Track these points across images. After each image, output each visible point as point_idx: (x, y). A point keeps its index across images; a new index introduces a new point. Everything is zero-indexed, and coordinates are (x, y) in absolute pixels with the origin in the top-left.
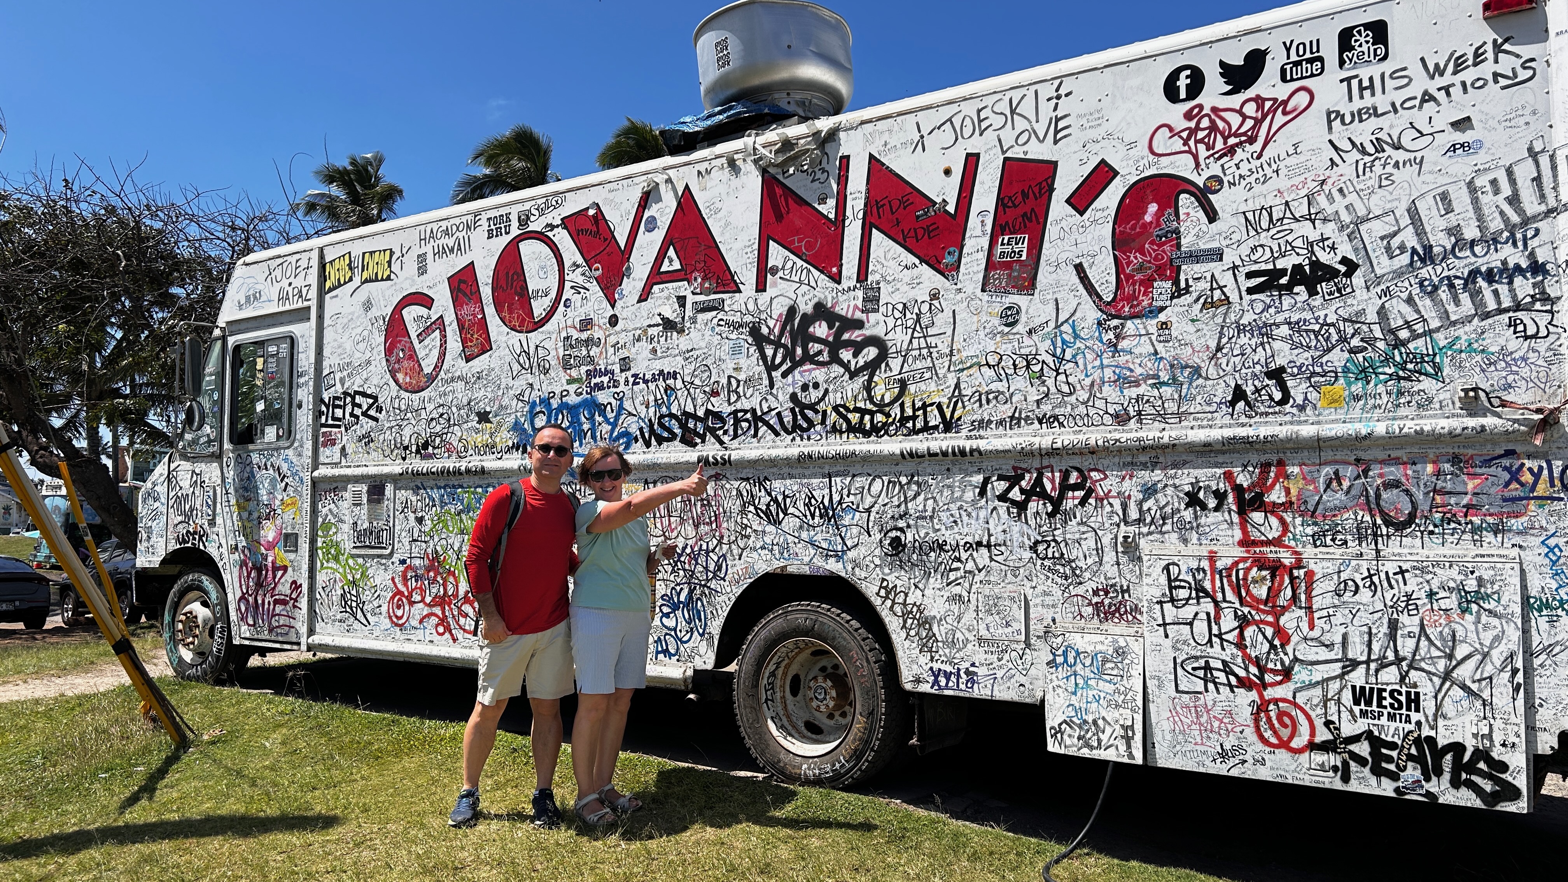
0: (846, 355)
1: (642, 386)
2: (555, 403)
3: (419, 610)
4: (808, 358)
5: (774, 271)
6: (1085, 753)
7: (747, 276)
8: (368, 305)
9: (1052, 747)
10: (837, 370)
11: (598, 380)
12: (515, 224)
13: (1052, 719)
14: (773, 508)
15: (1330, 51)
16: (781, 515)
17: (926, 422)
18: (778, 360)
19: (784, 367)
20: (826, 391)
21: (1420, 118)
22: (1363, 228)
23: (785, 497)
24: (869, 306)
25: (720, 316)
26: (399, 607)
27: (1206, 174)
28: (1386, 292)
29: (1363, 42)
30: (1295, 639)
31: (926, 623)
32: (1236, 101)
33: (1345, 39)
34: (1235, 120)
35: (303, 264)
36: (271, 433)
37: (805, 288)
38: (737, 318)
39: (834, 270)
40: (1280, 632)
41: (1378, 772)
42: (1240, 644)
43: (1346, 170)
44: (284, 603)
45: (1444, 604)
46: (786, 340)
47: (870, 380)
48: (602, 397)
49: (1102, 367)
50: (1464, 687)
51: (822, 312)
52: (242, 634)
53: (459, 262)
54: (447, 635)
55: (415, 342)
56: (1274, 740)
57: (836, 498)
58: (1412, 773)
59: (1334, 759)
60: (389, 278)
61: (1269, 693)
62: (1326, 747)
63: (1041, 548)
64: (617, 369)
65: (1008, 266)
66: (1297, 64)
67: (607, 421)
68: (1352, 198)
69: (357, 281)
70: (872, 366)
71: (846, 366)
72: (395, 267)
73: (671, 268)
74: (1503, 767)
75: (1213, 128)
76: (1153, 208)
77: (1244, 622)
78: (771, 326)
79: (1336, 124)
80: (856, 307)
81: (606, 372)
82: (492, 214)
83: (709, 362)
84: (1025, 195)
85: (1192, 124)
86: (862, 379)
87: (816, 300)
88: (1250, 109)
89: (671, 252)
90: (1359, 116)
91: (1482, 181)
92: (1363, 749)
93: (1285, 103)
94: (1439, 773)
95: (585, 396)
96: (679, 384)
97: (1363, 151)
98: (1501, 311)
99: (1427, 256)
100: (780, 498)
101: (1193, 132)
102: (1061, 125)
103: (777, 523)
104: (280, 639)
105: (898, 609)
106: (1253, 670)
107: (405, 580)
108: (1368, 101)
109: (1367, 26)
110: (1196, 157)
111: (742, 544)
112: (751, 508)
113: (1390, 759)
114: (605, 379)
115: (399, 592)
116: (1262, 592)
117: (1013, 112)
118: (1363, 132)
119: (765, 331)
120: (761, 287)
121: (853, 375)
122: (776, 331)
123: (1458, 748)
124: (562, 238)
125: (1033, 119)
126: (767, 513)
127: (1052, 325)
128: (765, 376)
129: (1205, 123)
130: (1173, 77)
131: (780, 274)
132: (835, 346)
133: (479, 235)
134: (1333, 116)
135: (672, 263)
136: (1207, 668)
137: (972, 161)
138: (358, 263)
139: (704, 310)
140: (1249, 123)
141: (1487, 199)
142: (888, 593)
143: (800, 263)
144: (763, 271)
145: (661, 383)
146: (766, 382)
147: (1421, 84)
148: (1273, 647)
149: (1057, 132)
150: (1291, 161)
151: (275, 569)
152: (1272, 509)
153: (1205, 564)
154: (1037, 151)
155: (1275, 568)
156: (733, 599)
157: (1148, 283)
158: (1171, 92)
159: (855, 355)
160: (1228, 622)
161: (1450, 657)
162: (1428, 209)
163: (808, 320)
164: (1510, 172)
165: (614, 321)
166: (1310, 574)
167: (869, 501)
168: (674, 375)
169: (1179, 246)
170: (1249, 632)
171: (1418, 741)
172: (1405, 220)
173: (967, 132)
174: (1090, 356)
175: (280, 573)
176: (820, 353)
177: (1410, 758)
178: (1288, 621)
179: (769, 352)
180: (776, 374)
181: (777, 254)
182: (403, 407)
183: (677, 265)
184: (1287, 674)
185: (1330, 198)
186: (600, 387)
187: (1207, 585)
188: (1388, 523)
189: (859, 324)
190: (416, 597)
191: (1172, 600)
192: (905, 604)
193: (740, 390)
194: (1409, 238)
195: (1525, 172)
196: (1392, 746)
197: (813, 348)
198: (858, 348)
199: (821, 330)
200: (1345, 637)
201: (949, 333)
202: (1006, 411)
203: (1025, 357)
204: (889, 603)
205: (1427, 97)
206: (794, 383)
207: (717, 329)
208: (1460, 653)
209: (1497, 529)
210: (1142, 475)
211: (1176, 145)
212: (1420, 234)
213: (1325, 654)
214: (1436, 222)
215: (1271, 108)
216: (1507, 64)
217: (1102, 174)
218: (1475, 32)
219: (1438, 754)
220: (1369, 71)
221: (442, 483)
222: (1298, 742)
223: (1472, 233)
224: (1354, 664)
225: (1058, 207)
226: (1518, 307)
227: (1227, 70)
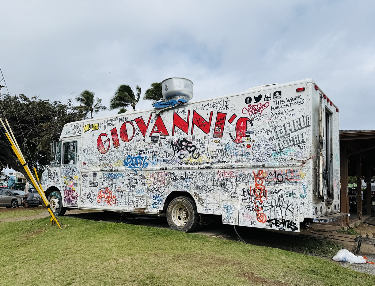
0: (189, 148)
1: (150, 154)
2: (132, 157)
3: (104, 199)
4: (182, 149)
5: (176, 132)
6: (229, 224)
7: (170, 132)
8: (93, 135)
9: (223, 223)
10: (187, 151)
11: (141, 152)
12: (125, 120)
13: (223, 218)
14: (175, 178)
15: (272, 96)
16: (176, 180)
18: (176, 149)
19: (177, 151)
20: (185, 155)
21: (286, 109)
22: (276, 128)
23: (177, 176)
24: (193, 139)
25: (165, 140)
26: (99, 199)
27: (251, 117)
28: (280, 140)
29: (277, 94)
30: (263, 202)
31: (202, 200)
32: (257, 104)
33: (275, 93)
34: (256, 107)
35: (79, 126)
36: (72, 162)
37: (181, 135)
38: (168, 141)
39: (187, 132)
40: (261, 201)
41: (276, 225)
42: (255, 203)
43: (274, 118)
44: (74, 198)
45: (287, 196)
46: (178, 145)
47: (193, 154)
48: (142, 156)
49: (233, 152)
50: (290, 210)
51: (184, 140)
52: (64, 205)
53: (113, 127)
54: (109, 204)
55: (104, 143)
56: (260, 220)
57: (186, 176)
58: (282, 225)
59: (269, 224)
60: (98, 130)
61: (259, 212)
62: (268, 221)
63: (222, 186)
64: (145, 150)
65: (217, 133)
66: (267, 98)
67: (143, 161)
68: (275, 123)
69: (91, 130)
70: (194, 151)
71: (189, 151)
72: (99, 127)
73: (156, 130)
74: (295, 224)
75: (253, 109)
76: (242, 123)
77: (255, 199)
78: (175, 142)
79: (273, 109)
80: (191, 139)
81: (143, 151)
82: (120, 117)
83: (163, 149)
84: (221, 120)
85: (249, 108)
86: (191, 153)
87: (183, 138)
88: (259, 106)
89: (156, 127)
90: (276, 108)
91: (295, 121)
92: (274, 221)
93: (265, 105)
94: (285, 225)
95: (138, 155)
96: (157, 153)
97: (277, 114)
98: (297, 144)
99: (287, 134)
100: (176, 176)
102: (227, 106)
103: (175, 181)
104: (73, 206)
105: (197, 198)
106: (257, 208)
107: (101, 193)
108: (278, 105)
109: (278, 92)
110: (250, 114)
111: (169, 185)
112: (171, 178)
113: (278, 223)
114: (143, 152)
115: (99, 196)
116: (258, 193)
117: (219, 103)
118: (277, 111)
119: (174, 143)
120: (173, 135)
122: (176, 143)
123: (288, 221)
124: (134, 123)
125: (223, 105)
126: (174, 179)
127: (225, 144)
128: (174, 152)
129: (251, 108)
130: (247, 99)
131: (177, 132)
132: (187, 147)
133: (117, 122)
134: (272, 108)
135: (156, 129)
136: (249, 207)
137: (212, 112)
138: (91, 126)
139: (162, 139)
140: (259, 108)
141: (296, 124)
142: (196, 195)
143: (180, 130)
144: (174, 132)
145: (154, 153)
146: (174, 153)
147: (286, 103)
148: (260, 203)
149: (227, 108)
150: (265, 116)
151: (72, 191)
152: (260, 179)
153: (249, 189)
154: (223, 111)
155: (261, 189)
156: (167, 196)
157: (241, 137)
158: (246, 102)
159: (190, 149)
160: (253, 199)
161: (288, 205)
162: (286, 125)
163: (182, 142)
164: (299, 120)
165: (144, 140)
166: (266, 190)
167: (192, 177)
168: (156, 152)
169: (246, 130)
170: (256, 201)
171: (282, 220)
172: (283, 127)
173: (211, 107)
174: (231, 150)
175: (74, 192)
176: (184, 148)
177: (281, 223)
178: (262, 199)
179: (174, 147)
180: (176, 152)
181: (176, 128)
182: (101, 157)
183: (157, 130)
184: (262, 208)
185: (271, 122)
186: (141, 154)
187: (250, 192)
188: (279, 181)
189: (191, 143)
190: (103, 196)
191: (244, 195)
192: (198, 197)
193: (169, 155)
194: (283, 130)
195: (302, 120)
196: (278, 221)
198: (191, 147)
199: (184, 143)
200: (271, 201)
201: (207, 145)
202: (217, 160)
203: (220, 150)
204: (196, 197)
205: (287, 105)
206: (179, 154)
207: (165, 143)
209: (295, 183)
210: (239, 172)
211: (247, 112)
212: (285, 130)
213: (268, 205)
214: (288, 128)
215: (262, 106)
216: (300, 100)
217: (234, 116)
218: (295, 94)
219: (285, 222)
220: (278, 100)
221: (109, 173)
222: (264, 221)
223: (293, 130)
224: (273, 206)
225: (227, 122)
226: (300, 143)
227: (255, 98)
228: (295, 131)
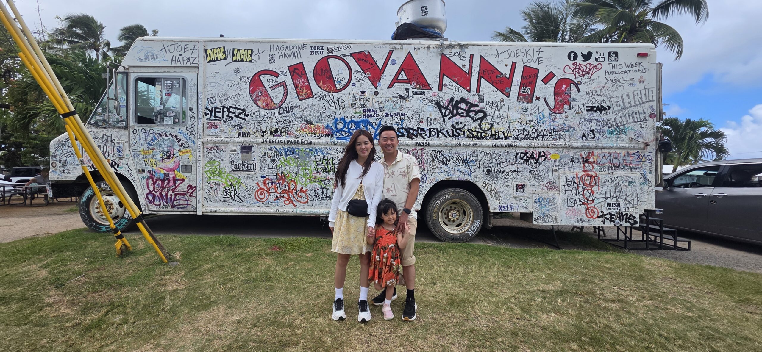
0: (472, 114)
1: (390, 117)
2: (347, 120)
3: (275, 195)
4: (458, 114)
5: (445, 85)
6: (545, 224)
7: (435, 86)
8: (237, 71)
9: (535, 223)
10: (468, 119)
11: (369, 113)
12: (326, 51)
13: (535, 216)
14: (445, 160)
15: (606, 56)
16: (448, 162)
17: (499, 137)
18: (447, 114)
19: (449, 116)
20: (465, 125)
21: (624, 76)
22: (612, 99)
23: (449, 157)
24: (480, 101)
25: (424, 97)
26: (261, 194)
27: (578, 80)
28: (616, 115)
29: (613, 56)
30: (595, 193)
31: (498, 193)
32: (585, 63)
33: (609, 53)
34: (585, 68)
36: (169, 120)
37: (457, 92)
38: (431, 99)
39: (468, 88)
40: (592, 191)
41: (611, 221)
42: (583, 195)
43: (609, 85)
44: (182, 194)
45: (625, 184)
46: (450, 107)
47: (480, 123)
48: (371, 120)
49: (550, 125)
50: (629, 201)
51: (463, 100)
52: (150, 209)
53: (294, 61)
54: (291, 204)
55: (269, 90)
56: (590, 216)
57: (468, 157)
58: (618, 220)
59: (602, 219)
60: (251, 61)
61: (589, 206)
62: (601, 217)
63: (532, 172)
64: (378, 110)
65: (524, 95)
66: (599, 57)
67: (374, 128)
68: (610, 92)
69: (229, 60)
70: (482, 119)
71: (472, 118)
73: (402, 78)
74: (635, 217)
75: (579, 69)
76: (564, 86)
77: (584, 189)
78: (444, 102)
79: (607, 74)
80: (476, 101)
81: (373, 111)
82: (314, 45)
83: (419, 112)
84: (530, 77)
85: (575, 67)
86: (478, 122)
87: (461, 97)
88: (588, 66)
89: (403, 73)
90: (612, 73)
91: (635, 93)
92: (608, 216)
93: (596, 66)
94: (623, 220)
95: (363, 118)
96: (406, 118)
97: (612, 82)
98: (638, 122)
99: (624, 108)
100: (447, 157)
101: (575, 69)
102: (540, 59)
103: (446, 164)
104: (180, 210)
105: (489, 190)
106: (586, 200)
107: (265, 183)
108: (614, 70)
109: (614, 52)
110: (575, 75)
111: (432, 171)
112: (436, 160)
113: (613, 218)
114: (373, 114)
115: (261, 189)
116: (588, 182)
117: (526, 53)
118: (613, 77)
119: (442, 104)
120: (440, 89)
121: (474, 121)
122: (446, 104)
123: (627, 215)
124: (350, 60)
125: (532, 55)
126: (442, 162)
127: (537, 113)
128: (442, 118)
129: (578, 67)
130: (570, 54)
131: (448, 86)
132: (468, 112)
133: (305, 52)
134: (606, 72)
136: (575, 201)
137: (514, 64)
139: (416, 94)
140: (588, 70)
141: (636, 97)
142: (486, 185)
143: (455, 84)
144: (441, 85)
145: (399, 117)
146: (442, 120)
147: (624, 68)
148: (590, 195)
149: (539, 61)
150: (597, 81)
151: (175, 180)
152: (591, 163)
153: (575, 176)
154: (533, 65)
155: (591, 177)
156: (429, 188)
157: (563, 105)
158: (569, 57)
159: (475, 115)
160: (580, 189)
161: (626, 195)
162: (625, 97)
163: (458, 102)
164: (640, 92)
165: (376, 93)
166: (599, 178)
167: (479, 158)
168: (404, 115)
169: (571, 97)
170: (585, 192)
171: (619, 214)
172: (620, 99)
173: (513, 55)
174: (547, 122)
175: (179, 182)
176: (463, 113)
177: (618, 217)
178: (594, 189)
179: (443, 110)
180: (446, 118)
181: (446, 80)
182: (261, 115)
183: (405, 78)
184: (593, 201)
185: (605, 91)
186: (370, 116)
187: (576, 181)
188: (614, 166)
189: (477, 106)
190: (272, 191)
191: (567, 185)
192: (491, 188)
193: (432, 122)
194: (621, 102)
195: (643, 92)
196: (614, 215)
197: (460, 111)
198: (476, 113)
199: (463, 106)
200: (606, 192)
201: (507, 111)
203: (529, 121)
204: (486, 188)
205: (626, 72)
206: (453, 121)
207: (423, 101)
208: (628, 195)
209: (635, 168)
210: (560, 154)
211: (571, 71)
212: (623, 102)
213: (602, 196)
214: (626, 101)
215: (592, 67)
216: (641, 68)
217: (551, 75)
218: (635, 60)
219: (623, 216)
220: (614, 63)
221: (286, 146)
222: (596, 215)
223: (633, 104)
224: (608, 198)
225: (539, 82)
226: (641, 121)
228: (636, 105)
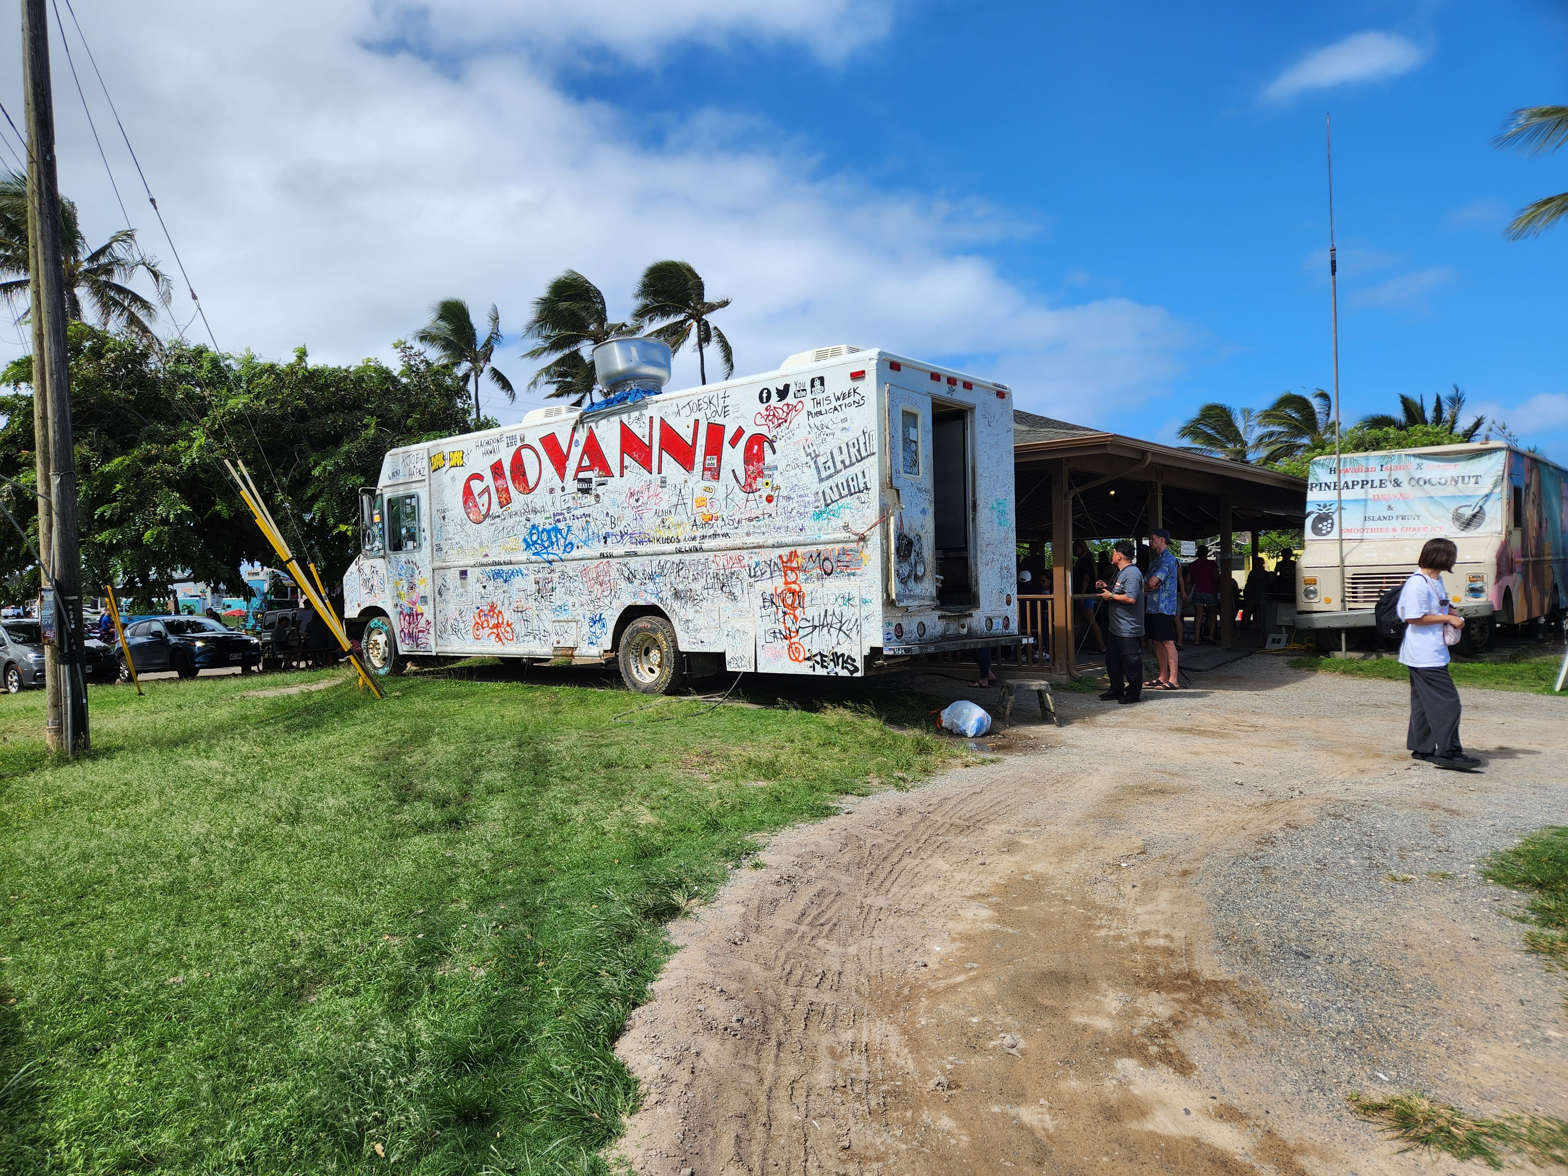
1: (577, 520)
3: (487, 631)
5: (627, 467)
6: (737, 669)
7: (616, 470)
8: (453, 480)
9: (728, 669)
12: (519, 440)
13: (728, 658)
14: (630, 576)
15: (808, 387)
16: (633, 578)
21: (833, 417)
22: (818, 459)
23: (635, 570)
24: (662, 484)
25: (606, 488)
26: (478, 630)
27: (772, 434)
28: (824, 484)
29: (817, 383)
30: (799, 619)
31: (687, 622)
32: (781, 404)
33: (813, 381)
34: (780, 411)
35: (420, 456)
36: (410, 544)
37: (637, 475)
38: (613, 489)
39: (649, 468)
40: (795, 617)
41: (823, 666)
42: (784, 622)
43: (813, 435)
44: (423, 631)
45: (840, 603)
47: (664, 518)
48: (561, 526)
50: (845, 633)
52: (402, 649)
55: (477, 499)
56: (794, 658)
57: (654, 571)
58: (832, 664)
59: (811, 663)
60: (462, 465)
61: (793, 640)
62: (809, 659)
63: (724, 588)
64: (565, 512)
65: (710, 469)
66: (799, 391)
67: (563, 537)
68: (815, 447)
69: (447, 466)
73: (586, 465)
74: (854, 660)
75: (774, 415)
76: (756, 447)
77: (785, 613)
79: (810, 417)
80: (658, 485)
83: (603, 509)
85: (768, 413)
86: (661, 518)
88: (785, 408)
89: (586, 457)
90: (817, 414)
91: (850, 443)
92: (818, 658)
93: (795, 407)
94: (838, 664)
95: (553, 525)
96: (591, 519)
97: (818, 428)
98: (855, 493)
100: (633, 571)
101: (768, 416)
102: (726, 409)
103: (632, 582)
104: (422, 650)
105: (677, 617)
106: (788, 632)
108: (819, 408)
109: (819, 378)
110: (769, 427)
111: (619, 592)
112: (622, 576)
113: (825, 661)
114: (561, 517)
115: (477, 623)
116: (789, 601)
117: (710, 401)
118: (817, 420)
120: (622, 475)
123: (843, 655)
124: (540, 448)
125: (717, 406)
126: (628, 578)
127: (725, 495)
129: (772, 413)
130: (762, 393)
131: (629, 469)
133: (502, 446)
135: (586, 462)
136: (774, 632)
137: (697, 423)
138: (447, 457)
139: (600, 485)
140: (785, 414)
141: (852, 450)
142: (673, 610)
143: (636, 464)
144: (623, 467)
145: (584, 519)
147: (834, 403)
148: (793, 623)
149: (725, 412)
150: (797, 431)
151: (417, 615)
152: (793, 570)
153: (774, 592)
154: (718, 420)
155: (794, 593)
156: (617, 618)
157: (755, 478)
158: (761, 399)
160: (781, 614)
161: (841, 622)
162: (836, 452)
164: (858, 440)
165: (563, 489)
166: (804, 594)
167: (665, 571)
168: (589, 515)
169: (764, 464)
170: (786, 617)
171: (832, 653)
172: (829, 457)
173: (695, 409)
174: (738, 508)
175: (420, 617)
177: (831, 660)
178: (797, 612)
181: (627, 460)
182: (473, 531)
183: (588, 463)
184: (797, 632)
185: (808, 446)
186: (559, 521)
187: (774, 600)
188: (825, 573)
190: (485, 624)
191: (764, 606)
192: (679, 615)
193: (616, 522)
194: (830, 463)
195: (862, 440)
196: (826, 656)
200: (813, 616)
201: (690, 497)
202: (711, 532)
203: (717, 508)
204: (674, 614)
207: (606, 494)
209: (854, 574)
210: (755, 557)
211: (763, 421)
212: (834, 463)
213: (808, 624)
214: (838, 458)
215: (791, 408)
216: (857, 398)
217: (740, 432)
218: (849, 384)
219: (838, 657)
220: (819, 397)
221: (493, 568)
222: (801, 658)
223: (847, 463)
224: (815, 627)
225: (726, 446)
226: (860, 492)
227: (779, 392)
228: (852, 464)
